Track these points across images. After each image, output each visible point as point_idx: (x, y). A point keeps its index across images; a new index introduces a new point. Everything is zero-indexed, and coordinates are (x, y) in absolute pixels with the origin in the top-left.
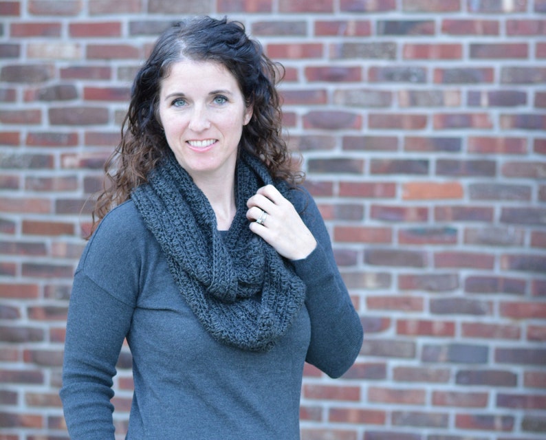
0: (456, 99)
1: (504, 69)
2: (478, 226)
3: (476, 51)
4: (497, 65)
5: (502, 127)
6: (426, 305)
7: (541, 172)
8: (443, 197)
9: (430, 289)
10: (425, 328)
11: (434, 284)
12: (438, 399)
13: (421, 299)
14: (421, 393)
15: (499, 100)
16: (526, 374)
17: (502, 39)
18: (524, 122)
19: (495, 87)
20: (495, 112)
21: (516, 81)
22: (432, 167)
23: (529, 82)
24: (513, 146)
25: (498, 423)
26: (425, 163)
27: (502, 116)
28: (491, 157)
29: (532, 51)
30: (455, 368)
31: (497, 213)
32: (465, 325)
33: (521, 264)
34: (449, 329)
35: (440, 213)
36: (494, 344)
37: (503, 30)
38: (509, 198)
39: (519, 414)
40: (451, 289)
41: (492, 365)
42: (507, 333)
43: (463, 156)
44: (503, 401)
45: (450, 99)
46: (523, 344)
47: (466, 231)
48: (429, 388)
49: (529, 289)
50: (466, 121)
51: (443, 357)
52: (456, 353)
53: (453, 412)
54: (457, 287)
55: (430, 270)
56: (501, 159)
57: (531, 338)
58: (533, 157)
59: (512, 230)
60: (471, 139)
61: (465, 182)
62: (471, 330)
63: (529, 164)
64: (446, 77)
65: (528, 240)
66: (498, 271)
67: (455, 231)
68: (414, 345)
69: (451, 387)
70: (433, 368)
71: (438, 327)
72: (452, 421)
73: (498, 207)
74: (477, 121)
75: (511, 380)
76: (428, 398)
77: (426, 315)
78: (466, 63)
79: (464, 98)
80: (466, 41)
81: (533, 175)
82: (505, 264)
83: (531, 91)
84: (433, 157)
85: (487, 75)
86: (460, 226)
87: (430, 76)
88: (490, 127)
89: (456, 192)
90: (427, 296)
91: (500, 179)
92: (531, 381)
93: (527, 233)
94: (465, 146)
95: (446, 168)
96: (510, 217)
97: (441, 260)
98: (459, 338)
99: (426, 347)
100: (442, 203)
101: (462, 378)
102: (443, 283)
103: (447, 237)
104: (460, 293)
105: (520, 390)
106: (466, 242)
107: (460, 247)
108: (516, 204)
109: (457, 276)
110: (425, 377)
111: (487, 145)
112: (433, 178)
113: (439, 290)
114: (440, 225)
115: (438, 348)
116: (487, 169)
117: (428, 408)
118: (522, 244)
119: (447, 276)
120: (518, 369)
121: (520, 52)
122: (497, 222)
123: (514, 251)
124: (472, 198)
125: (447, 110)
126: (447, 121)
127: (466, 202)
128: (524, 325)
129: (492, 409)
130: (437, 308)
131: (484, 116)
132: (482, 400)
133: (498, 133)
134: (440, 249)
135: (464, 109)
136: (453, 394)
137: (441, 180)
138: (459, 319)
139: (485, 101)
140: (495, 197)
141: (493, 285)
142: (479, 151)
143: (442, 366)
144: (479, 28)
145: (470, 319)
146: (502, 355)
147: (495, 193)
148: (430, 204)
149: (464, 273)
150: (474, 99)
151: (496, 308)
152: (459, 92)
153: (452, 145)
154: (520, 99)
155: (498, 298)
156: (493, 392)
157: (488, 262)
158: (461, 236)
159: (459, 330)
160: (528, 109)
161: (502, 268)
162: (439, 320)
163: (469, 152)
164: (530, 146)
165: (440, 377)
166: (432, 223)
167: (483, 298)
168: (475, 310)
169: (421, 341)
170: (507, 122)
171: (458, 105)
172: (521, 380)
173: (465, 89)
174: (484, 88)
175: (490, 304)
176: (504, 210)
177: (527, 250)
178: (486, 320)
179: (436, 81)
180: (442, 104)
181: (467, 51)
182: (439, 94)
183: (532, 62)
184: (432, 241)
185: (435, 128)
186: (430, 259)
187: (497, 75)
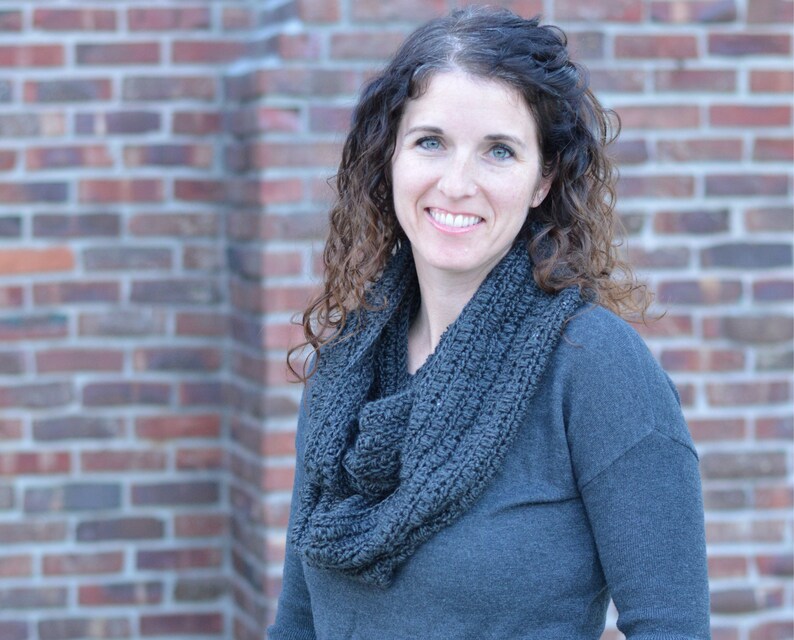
0: (58, 125)
1: (126, 81)
2: (99, 310)
3: (84, 54)
4: (117, 74)
5: (127, 163)
6: (27, 429)
7: (186, 227)
8: (45, 269)
9: (32, 406)
10: (27, 464)
11: (36, 398)
12: (51, 566)
13: (18, 423)
14: (25, 560)
15: (122, 124)
16: (178, 520)
17: (122, 36)
18: (160, 156)
19: (115, 106)
20: (116, 143)
21: (145, 97)
22: (27, 226)
23: (163, 96)
24: (145, 191)
25: (141, 594)
26: (16, 221)
27: (127, 149)
28: (111, 209)
29: (166, 52)
30: (73, 519)
31: (126, 289)
32: (85, 456)
33: (163, 360)
34: (62, 463)
35: (42, 293)
36: (128, 479)
37: (123, 22)
38: (142, 267)
39: (169, 578)
40: (60, 403)
41: (128, 510)
42: (149, 462)
43: (72, 208)
44: (146, 561)
45: (49, 126)
46: (171, 476)
47: (82, 318)
48: (37, 551)
49: (176, 397)
50: (75, 157)
51: (57, 502)
52: (75, 497)
53: (73, 583)
54: (71, 399)
55: (30, 377)
56: (127, 211)
57: (182, 466)
58: (173, 206)
59: (148, 312)
60: (82, 183)
61: (77, 246)
62: (94, 462)
63: (168, 217)
64: (42, 93)
65: (171, 325)
66: (130, 374)
67: (63, 320)
68: (11, 491)
69: (68, 546)
70: (42, 521)
71: (46, 462)
72: (73, 596)
73: (126, 280)
74: (91, 157)
75: (155, 529)
76: (37, 566)
77: (27, 444)
78: (70, 71)
79: (70, 123)
80: (69, 40)
81: (174, 232)
82: (141, 362)
83: (167, 110)
84: (27, 211)
85: (102, 89)
86: (72, 311)
87: (19, 92)
88: (109, 164)
89: (63, 261)
90: (27, 417)
91: (127, 240)
92: (184, 528)
93: (169, 317)
94: (74, 193)
95: (47, 227)
96: (144, 294)
97: (45, 362)
98: (78, 475)
99: (29, 492)
100: (44, 278)
101: (85, 532)
102: (52, 395)
103: (54, 328)
104: (75, 409)
105: (169, 542)
106: (82, 333)
107: (74, 342)
108: (152, 275)
109: (69, 385)
110: (30, 535)
111: (107, 190)
112: (30, 243)
113: (46, 405)
114: (42, 311)
115: (49, 492)
116: (107, 225)
117: (37, 581)
118: (162, 332)
119: (56, 386)
120: (165, 513)
121: (148, 54)
122: (125, 303)
123: (152, 342)
124: (88, 267)
125: (45, 141)
126: (45, 158)
127: (79, 275)
128: (171, 448)
129: (130, 573)
130: (44, 432)
131: (100, 149)
132: (114, 562)
133: (121, 172)
134: (42, 345)
135: (70, 139)
136: (73, 558)
137: (41, 245)
138: (77, 447)
139: (101, 126)
140: (122, 265)
141: (124, 394)
142: (97, 199)
143: (54, 517)
144: (88, 20)
145: (93, 445)
146: (142, 495)
147: (122, 260)
148: (25, 281)
149: (81, 380)
150: (84, 124)
151: (130, 427)
152: (61, 116)
153: (55, 193)
154: (150, 123)
155: (131, 413)
156: (130, 549)
157: (113, 361)
158: (73, 325)
159: (76, 463)
160: (163, 137)
161: (136, 369)
162: (47, 450)
163: (81, 201)
164: (167, 190)
165: (53, 534)
166: (29, 309)
167: (109, 414)
168: (98, 431)
169: (22, 483)
170: (134, 156)
171: (62, 134)
172: (170, 529)
173: (71, 110)
174: (99, 108)
175: (120, 422)
176: (135, 285)
177: (170, 340)
178: (117, 445)
179: (27, 99)
180: (36, 132)
181: (70, 55)
182: (33, 117)
183: (166, 69)
184: (31, 336)
185: (31, 168)
186: (30, 362)
187: (117, 89)
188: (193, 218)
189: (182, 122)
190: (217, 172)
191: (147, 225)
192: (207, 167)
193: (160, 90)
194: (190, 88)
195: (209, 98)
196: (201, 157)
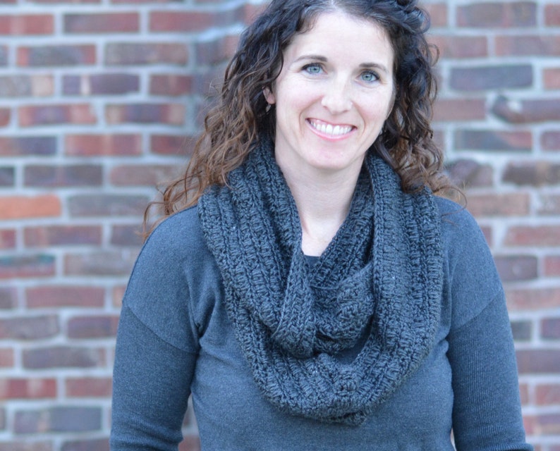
0: (47, 86)
1: (108, 46)
2: (83, 251)
3: (71, 22)
4: (100, 41)
5: (109, 121)
6: (17, 357)
7: (161, 177)
8: (35, 215)
9: (23, 337)
10: (17, 389)
11: (26, 330)
13: (10, 351)
15: (105, 86)
17: (106, 7)
18: (139, 114)
19: (99, 69)
20: (99, 103)
21: (126, 62)
22: (19, 177)
23: (142, 62)
24: (125, 145)
26: (10, 171)
27: (108, 107)
28: (95, 161)
29: (144, 22)
30: (58, 440)
31: (107, 233)
32: (69, 381)
34: (49, 388)
35: (32, 236)
36: (108, 404)
38: (122, 213)
40: (49, 335)
41: (106, 432)
43: (59, 160)
45: (39, 87)
47: (67, 258)
50: (63, 115)
51: (43, 425)
54: (57, 331)
55: (21, 312)
56: (109, 163)
58: (150, 159)
59: (126, 254)
60: (68, 137)
61: (63, 194)
62: (78, 388)
63: (146, 168)
64: (33, 58)
66: (109, 309)
67: (51, 259)
68: (3, 412)
70: (30, 440)
71: (34, 387)
73: (106, 225)
74: (76, 114)
77: (18, 372)
78: (59, 39)
79: (58, 85)
80: (58, 10)
81: (152, 182)
82: (119, 299)
83: (144, 73)
84: (19, 163)
85: (87, 54)
86: (58, 252)
87: (13, 57)
88: (93, 121)
89: (51, 208)
90: (18, 347)
91: (109, 189)
94: (61, 147)
95: (37, 177)
96: (123, 237)
97: (35, 298)
98: (62, 400)
99: (19, 414)
100: (34, 223)
102: (40, 328)
103: (42, 268)
104: (60, 340)
106: (67, 272)
107: (60, 280)
108: (132, 220)
109: (56, 318)
111: (91, 145)
112: (21, 191)
113: (34, 337)
114: (32, 252)
115: (37, 414)
116: (92, 176)
119: (43, 319)
121: (129, 23)
122: (106, 246)
124: (74, 214)
125: (36, 101)
126: (36, 116)
127: (65, 220)
130: (33, 361)
131: (85, 107)
133: (103, 128)
134: (32, 283)
135: (58, 99)
137: (32, 193)
138: (62, 374)
139: (85, 87)
140: (104, 212)
141: (105, 327)
142: (80, 153)
143: (41, 437)
145: (76, 373)
147: (103, 207)
148: (17, 225)
149: (66, 314)
150: (71, 86)
151: (110, 357)
152: (51, 77)
153: (44, 146)
154: (130, 84)
155: (111, 344)
157: (96, 297)
158: (59, 265)
159: (61, 389)
160: (141, 97)
161: (115, 305)
162: (35, 377)
163: (67, 154)
164: (145, 144)
166: (21, 250)
167: (92, 344)
168: (82, 361)
169: (13, 406)
170: (115, 114)
171: (51, 94)
173: (59, 72)
174: (83, 71)
175: (102, 351)
176: (115, 228)
178: (97, 373)
179: (20, 64)
180: (28, 93)
181: (59, 24)
182: (25, 79)
183: (144, 36)
184: (22, 275)
185: (22, 125)
186: (21, 298)
187: (100, 54)
188: (167, 169)
189: (159, 84)
190: (190, 129)
191: (126, 176)
192: (181, 124)
193: (139, 55)
194: (165, 53)
195: (183, 63)
196: (175, 115)
